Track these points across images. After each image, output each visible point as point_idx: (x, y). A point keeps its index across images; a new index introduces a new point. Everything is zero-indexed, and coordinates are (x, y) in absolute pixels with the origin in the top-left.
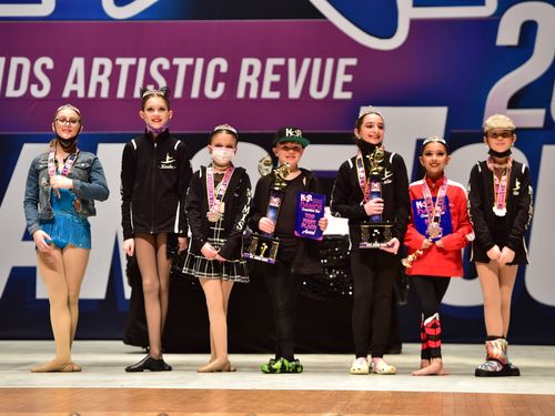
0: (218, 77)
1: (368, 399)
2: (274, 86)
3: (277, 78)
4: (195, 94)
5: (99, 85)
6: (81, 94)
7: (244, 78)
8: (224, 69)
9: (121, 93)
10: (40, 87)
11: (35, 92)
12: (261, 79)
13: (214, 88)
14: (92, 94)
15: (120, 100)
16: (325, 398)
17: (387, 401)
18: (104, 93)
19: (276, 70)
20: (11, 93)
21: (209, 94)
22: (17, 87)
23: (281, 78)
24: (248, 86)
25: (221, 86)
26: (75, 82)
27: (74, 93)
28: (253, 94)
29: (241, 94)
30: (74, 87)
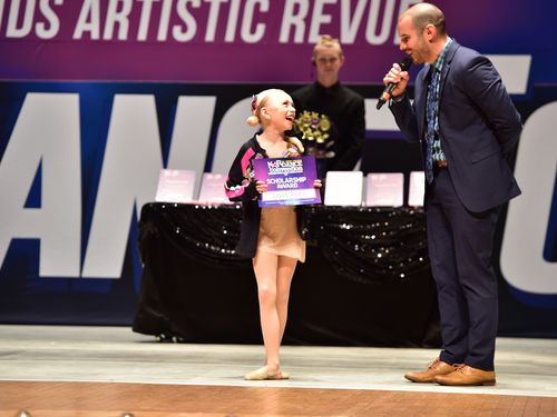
0: (258, 16)
1: (394, 401)
2: (324, 29)
3: (327, 19)
4: (230, 37)
5: (117, 25)
6: (95, 35)
7: (288, 19)
8: (265, 7)
9: (142, 35)
10: (47, 27)
11: (41, 32)
12: (308, 20)
13: (253, 31)
14: (108, 35)
15: (142, 43)
16: (345, 397)
17: (416, 404)
18: (123, 35)
19: (327, 9)
20: (12, 32)
21: (247, 37)
22: (20, 25)
23: (333, 20)
24: (293, 28)
25: (261, 28)
26: (89, 20)
27: (87, 34)
28: (299, 38)
29: (284, 38)
30: (87, 27)
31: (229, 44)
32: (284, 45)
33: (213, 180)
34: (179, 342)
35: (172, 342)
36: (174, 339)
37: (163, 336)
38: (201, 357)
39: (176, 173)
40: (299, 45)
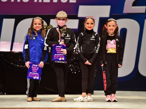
28: (40, 1)
29: (36, 1)
31: (19, 2)
32: (36, 3)
33: (16, 45)
34: (6, 94)
35: (5, 94)
36: (5, 93)
37: (2, 93)
38: (16, 99)
39: (5, 42)
40: (40, 3)
